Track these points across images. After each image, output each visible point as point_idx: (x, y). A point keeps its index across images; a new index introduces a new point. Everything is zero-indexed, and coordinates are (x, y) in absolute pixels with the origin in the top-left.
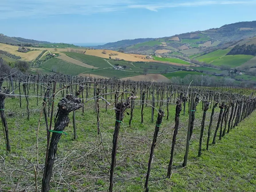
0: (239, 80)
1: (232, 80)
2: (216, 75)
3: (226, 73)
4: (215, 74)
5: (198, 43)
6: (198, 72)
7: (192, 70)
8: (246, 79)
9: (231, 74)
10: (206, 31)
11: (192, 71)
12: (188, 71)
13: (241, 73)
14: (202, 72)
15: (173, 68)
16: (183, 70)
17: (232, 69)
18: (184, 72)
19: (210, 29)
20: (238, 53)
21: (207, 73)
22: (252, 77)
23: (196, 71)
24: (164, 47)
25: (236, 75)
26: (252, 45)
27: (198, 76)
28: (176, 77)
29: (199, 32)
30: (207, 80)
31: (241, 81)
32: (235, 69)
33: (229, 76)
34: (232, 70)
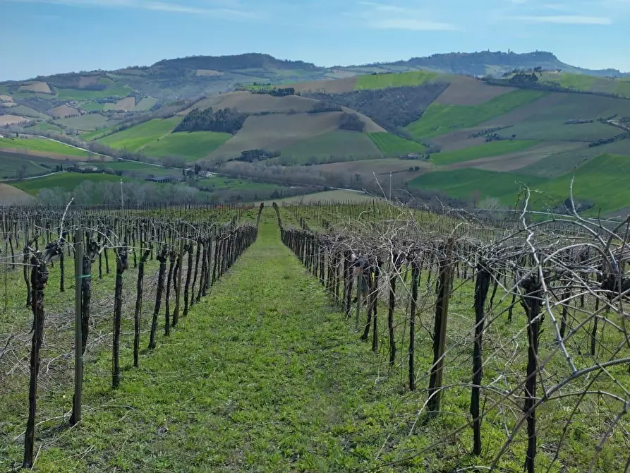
0: (207, 190)
1: (192, 191)
2: (156, 181)
3: (176, 173)
4: (153, 176)
5: (101, 102)
6: (109, 173)
7: (95, 169)
8: (222, 187)
9: (188, 177)
10: (118, 72)
11: (95, 172)
12: (84, 172)
13: (209, 174)
14: (120, 174)
15: (42, 165)
16: (70, 170)
17: (189, 164)
18: (73, 174)
19: (130, 68)
20: (196, 128)
21: (133, 176)
22: (233, 182)
23: (103, 171)
24: (7, 110)
25: (199, 177)
26: (225, 110)
27: (112, 184)
28: (53, 189)
29: (102, 74)
30: (135, 192)
31: (212, 191)
32: (196, 166)
33: (185, 181)
34: (190, 167)
